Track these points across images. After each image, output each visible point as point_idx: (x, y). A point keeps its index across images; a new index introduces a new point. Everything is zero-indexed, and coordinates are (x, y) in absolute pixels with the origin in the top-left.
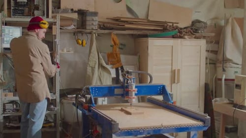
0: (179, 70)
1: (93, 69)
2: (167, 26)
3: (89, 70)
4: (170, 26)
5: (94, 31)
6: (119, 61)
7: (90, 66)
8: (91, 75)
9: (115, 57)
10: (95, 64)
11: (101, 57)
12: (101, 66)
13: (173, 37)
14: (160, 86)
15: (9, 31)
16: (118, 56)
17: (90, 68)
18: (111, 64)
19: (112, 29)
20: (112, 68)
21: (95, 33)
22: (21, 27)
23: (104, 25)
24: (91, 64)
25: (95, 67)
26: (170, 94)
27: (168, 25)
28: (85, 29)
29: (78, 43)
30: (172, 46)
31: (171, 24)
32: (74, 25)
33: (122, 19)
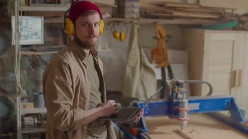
0: (240, 71)
1: (133, 70)
2: (224, 15)
3: (128, 70)
4: (228, 13)
5: (135, 21)
6: (165, 59)
7: (129, 66)
8: (131, 77)
9: (161, 53)
10: (137, 63)
11: (143, 54)
12: (143, 65)
13: (234, 29)
14: (228, 99)
15: (27, 23)
16: (165, 52)
17: (130, 69)
18: (156, 63)
19: (157, 17)
20: (157, 67)
21: (136, 24)
22: (43, 18)
23: (145, 12)
24: (131, 63)
25: (136, 68)
26: (241, 110)
27: (226, 13)
28: (123, 17)
29: (115, 37)
30: (234, 41)
31: (230, 11)
32: (109, 13)
33: (168, 5)
